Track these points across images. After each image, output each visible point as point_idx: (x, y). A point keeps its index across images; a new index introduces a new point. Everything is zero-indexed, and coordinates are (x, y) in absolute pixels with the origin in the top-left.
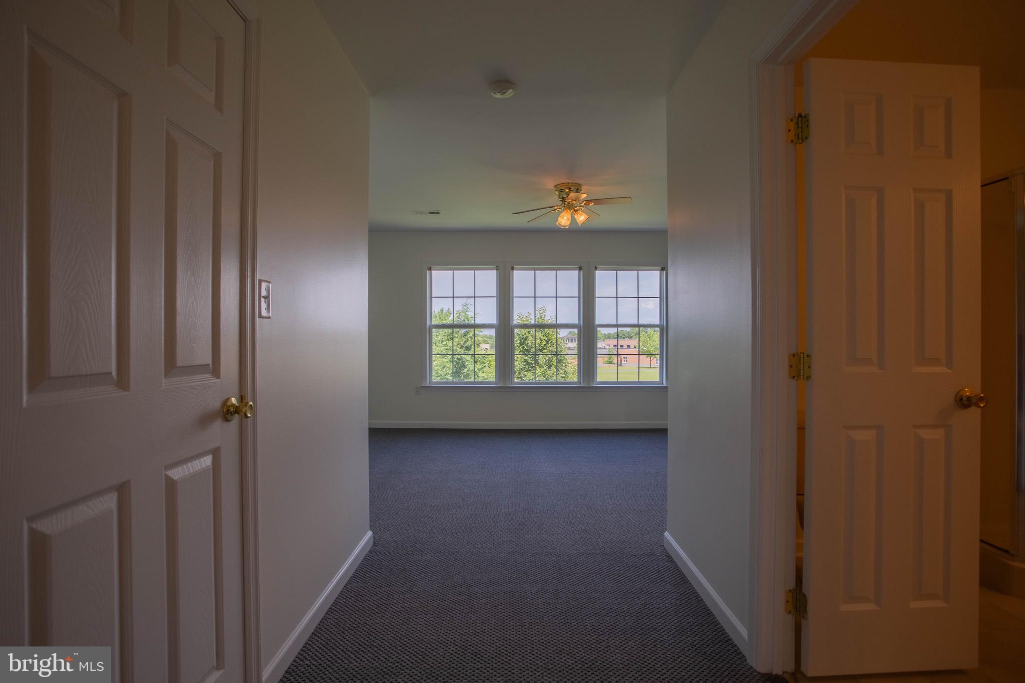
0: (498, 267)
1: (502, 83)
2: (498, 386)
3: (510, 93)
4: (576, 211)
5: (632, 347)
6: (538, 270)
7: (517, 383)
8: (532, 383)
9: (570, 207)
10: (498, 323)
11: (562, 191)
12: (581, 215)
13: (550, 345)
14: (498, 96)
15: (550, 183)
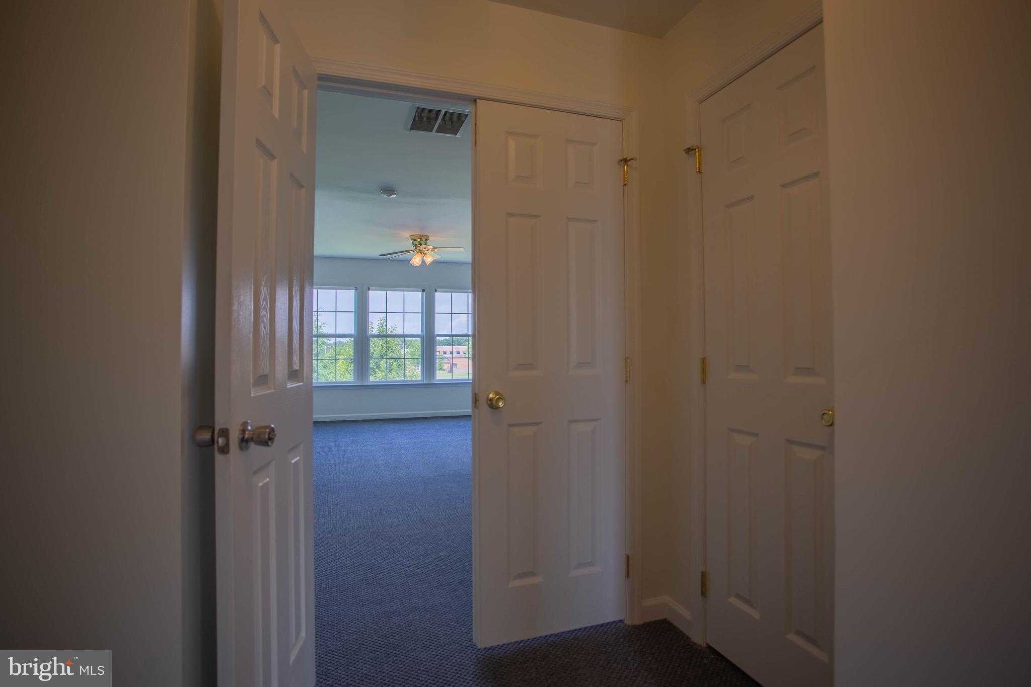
0: (356, 287)
1: (389, 190)
2: (357, 384)
3: (394, 196)
4: (425, 254)
5: (462, 353)
6: (390, 291)
7: (372, 382)
8: (383, 382)
9: (421, 252)
10: (357, 333)
11: (415, 240)
12: (429, 257)
13: (390, 351)
14: (386, 196)
15: (407, 234)
